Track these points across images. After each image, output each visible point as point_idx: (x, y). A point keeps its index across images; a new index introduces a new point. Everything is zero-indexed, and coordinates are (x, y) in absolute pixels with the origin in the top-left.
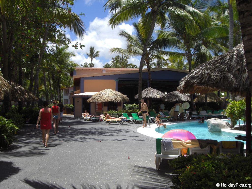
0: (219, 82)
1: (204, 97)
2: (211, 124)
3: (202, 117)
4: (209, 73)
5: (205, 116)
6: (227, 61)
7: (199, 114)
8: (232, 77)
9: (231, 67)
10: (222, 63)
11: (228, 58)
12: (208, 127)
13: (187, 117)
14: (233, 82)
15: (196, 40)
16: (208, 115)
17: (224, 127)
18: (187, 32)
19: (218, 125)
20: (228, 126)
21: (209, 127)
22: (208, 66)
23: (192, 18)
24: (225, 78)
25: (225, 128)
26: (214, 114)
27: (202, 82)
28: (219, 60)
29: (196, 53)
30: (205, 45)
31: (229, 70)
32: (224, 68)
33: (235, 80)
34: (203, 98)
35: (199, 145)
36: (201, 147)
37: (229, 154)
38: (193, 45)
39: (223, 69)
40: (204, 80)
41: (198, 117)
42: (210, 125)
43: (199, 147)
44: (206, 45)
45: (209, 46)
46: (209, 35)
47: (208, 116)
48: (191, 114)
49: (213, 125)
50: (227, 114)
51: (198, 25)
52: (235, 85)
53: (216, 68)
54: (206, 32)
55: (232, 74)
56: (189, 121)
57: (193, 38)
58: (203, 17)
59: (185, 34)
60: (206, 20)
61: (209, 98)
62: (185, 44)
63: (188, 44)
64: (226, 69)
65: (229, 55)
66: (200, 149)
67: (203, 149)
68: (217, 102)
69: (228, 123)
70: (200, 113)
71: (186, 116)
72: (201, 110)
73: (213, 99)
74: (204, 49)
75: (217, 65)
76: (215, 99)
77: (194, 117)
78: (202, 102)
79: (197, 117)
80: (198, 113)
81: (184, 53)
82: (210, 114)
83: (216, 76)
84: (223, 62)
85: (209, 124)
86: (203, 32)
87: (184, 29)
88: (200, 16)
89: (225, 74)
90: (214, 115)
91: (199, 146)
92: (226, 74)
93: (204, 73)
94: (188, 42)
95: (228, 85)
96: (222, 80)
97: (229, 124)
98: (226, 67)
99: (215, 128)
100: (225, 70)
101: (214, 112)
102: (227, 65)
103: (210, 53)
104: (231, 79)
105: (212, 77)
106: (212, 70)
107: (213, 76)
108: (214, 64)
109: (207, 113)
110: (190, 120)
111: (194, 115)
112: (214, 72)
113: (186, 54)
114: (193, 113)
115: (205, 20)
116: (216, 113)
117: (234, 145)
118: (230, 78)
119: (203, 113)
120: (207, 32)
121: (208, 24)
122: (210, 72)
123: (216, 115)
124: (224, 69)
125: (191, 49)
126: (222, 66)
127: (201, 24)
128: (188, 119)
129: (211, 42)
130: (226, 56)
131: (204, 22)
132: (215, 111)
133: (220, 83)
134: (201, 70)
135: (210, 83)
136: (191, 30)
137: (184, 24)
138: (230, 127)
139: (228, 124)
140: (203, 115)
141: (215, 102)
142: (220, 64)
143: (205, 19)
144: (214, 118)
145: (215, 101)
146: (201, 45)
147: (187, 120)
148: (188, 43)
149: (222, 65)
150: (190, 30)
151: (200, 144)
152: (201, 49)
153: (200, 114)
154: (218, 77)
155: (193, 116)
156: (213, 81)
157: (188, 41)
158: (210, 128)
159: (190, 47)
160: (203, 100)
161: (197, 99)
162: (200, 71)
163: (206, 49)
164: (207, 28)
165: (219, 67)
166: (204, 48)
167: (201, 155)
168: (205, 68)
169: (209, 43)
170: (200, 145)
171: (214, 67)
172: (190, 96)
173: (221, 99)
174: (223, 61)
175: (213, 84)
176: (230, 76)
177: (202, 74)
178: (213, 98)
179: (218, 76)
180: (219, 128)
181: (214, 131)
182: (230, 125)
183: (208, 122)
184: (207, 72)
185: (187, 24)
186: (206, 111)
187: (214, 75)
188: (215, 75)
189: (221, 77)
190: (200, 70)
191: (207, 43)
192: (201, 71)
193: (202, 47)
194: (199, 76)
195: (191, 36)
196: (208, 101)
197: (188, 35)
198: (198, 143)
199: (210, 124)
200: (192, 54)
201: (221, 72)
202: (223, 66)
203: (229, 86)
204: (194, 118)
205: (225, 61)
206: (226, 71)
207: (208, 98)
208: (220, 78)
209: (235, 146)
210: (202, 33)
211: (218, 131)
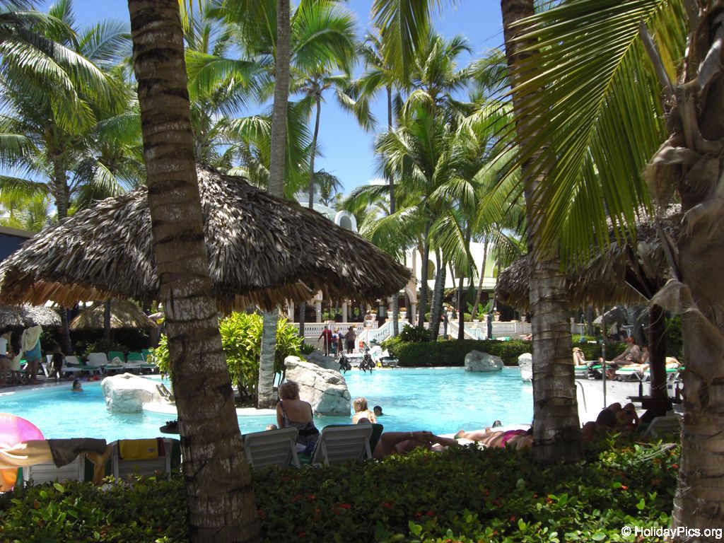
0: (104, 271)
1: (100, 312)
2: (114, 392)
3: (94, 372)
4: (78, 245)
5: (103, 369)
6: (133, 212)
7: (85, 364)
8: (141, 257)
9: (142, 231)
10: (117, 219)
11: (136, 205)
12: (105, 401)
13: (48, 372)
14: (145, 273)
15: (82, 147)
16: (110, 365)
17: (150, 397)
18: (57, 121)
19: (134, 394)
20: (163, 395)
21: (108, 399)
22: (77, 225)
23: (69, 84)
24: (123, 260)
25: (155, 400)
26: (128, 361)
27: (56, 270)
28: (110, 209)
29: (82, 184)
30: (109, 163)
31: (136, 239)
32: (123, 232)
33: (150, 267)
34: (98, 316)
35: (51, 455)
36: (58, 461)
37: (130, 475)
38: (73, 160)
39: (119, 235)
40: (60, 266)
41: (82, 371)
42: (111, 394)
43: (52, 462)
44: (112, 163)
45: (119, 168)
46: (119, 136)
47: (110, 367)
48: (58, 362)
49: (119, 394)
50: (160, 361)
51: (91, 106)
52: (148, 281)
53: (102, 230)
54: (112, 128)
55: (143, 251)
56: (54, 384)
57: (73, 142)
58: (104, 84)
59: (51, 125)
60: (113, 93)
61: (116, 315)
62: (49, 156)
63: (58, 156)
64: (128, 236)
65: (142, 196)
66: (55, 467)
67: (63, 468)
68: (139, 327)
69: (163, 385)
70: (88, 360)
71: (45, 370)
72: (92, 352)
73: (127, 320)
74: (104, 175)
75: (105, 223)
76: (133, 318)
77: (71, 373)
78: (97, 327)
79: (78, 372)
80: (84, 361)
81: (46, 183)
82: (117, 361)
83: (98, 254)
84: (121, 216)
85: (108, 392)
86: (105, 127)
87: (48, 112)
88: (98, 79)
89: (122, 249)
90: (129, 365)
91: (52, 458)
92: (127, 251)
93: (62, 246)
94: (59, 153)
95: (130, 282)
96: (113, 266)
97: (165, 389)
98: (127, 231)
99: (125, 402)
100: (124, 238)
101: (128, 356)
102: (131, 224)
103: (118, 187)
104: (140, 264)
105: (86, 258)
106: (88, 236)
107: (89, 256)
108: (96, 221)
109: (110, 360)
110: (56, 381)
111: (69, 365)
112: (93, 242)
113: (52, 187)
114: (68, 359)
115: (110, 93)
116: (133, 360)
117: (152, 450)
118: (136, 262)
119: (98, 359)
120: (116, 126)
121: (119, 105)
122: (82, 244)
123: (136, 364)
124: (121, 236)
125: (67, 173)
126: (117, 227)
127: (98, 103)
128: (53, 379)
129: (124, 156)
130: (133, 199)
131: (106, 99)
132: (131, 354)
133: (107, 276)
134: (57, 235)
135: (79, 274)
136: (69, 118)
137: (50, 97)
138: (168, 398)
139: (162, 389)
140: (96, 365)
141: (133, 328)
142: (111, 220)
143: (110, 89)
144: (123, 373)
145: (134, 324)
146: (95, 163)
147: (49, 381)
148: (57, 154)
149: (116, 225)
150: (65, 119)
151: (53, 453)
152: (94, 174)
153: (87, 362)
154: (102, 258)
155: (65, 369)
156: (87, 268)
157: (59, 150)
158: (111, 402)
159: (64, 166)
160: (99, 321)
161: (81, 320)
162: (51, 239)
163: (109, 175)
164: (115, 115)
165: (108, 231)
166: (102, 172)
167: (47, 485)
168: (67, 232)
169: (122, 159)
170: (53, 456)
171: (95, 230)
172: (60, 311)
173: (152, 318)
174: (123, 212)
175: (88, 277)
176: (138, 255)
177: (57, 247)
178: (128, 315)
179: (102, 254)
180: (136, 402)
181: (123, 410)
182: (168, 392)
183: (104, 385)
184: (71, 242)
185: (56, 99)
186: (107, 353)
187: (92, 253)
188: (94, 251)
189: (110, 258)
190: (53, 237)
191: (114, 160)
192: (56, 239)
193: (97, 169)
194: (47, 253)
195: (68, 136)
196: (113, 326)
197: (60, 131)
198: (49, 451)
199: (112, 391)
200: (69, 187)
201: (114, 244)
202: (120, 227)
203: (133, 283)
204: (71, 376)
205: (128, 211)
206: (127, 243)
207: (113, 316)
208: (109, 260)
209: (156, 453)
210: (100, 129)
211: (132, 410)
